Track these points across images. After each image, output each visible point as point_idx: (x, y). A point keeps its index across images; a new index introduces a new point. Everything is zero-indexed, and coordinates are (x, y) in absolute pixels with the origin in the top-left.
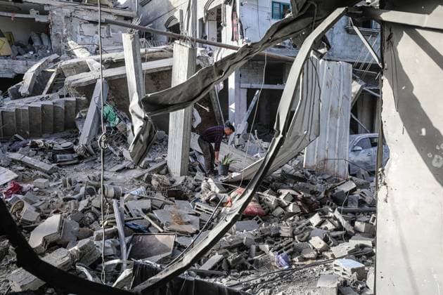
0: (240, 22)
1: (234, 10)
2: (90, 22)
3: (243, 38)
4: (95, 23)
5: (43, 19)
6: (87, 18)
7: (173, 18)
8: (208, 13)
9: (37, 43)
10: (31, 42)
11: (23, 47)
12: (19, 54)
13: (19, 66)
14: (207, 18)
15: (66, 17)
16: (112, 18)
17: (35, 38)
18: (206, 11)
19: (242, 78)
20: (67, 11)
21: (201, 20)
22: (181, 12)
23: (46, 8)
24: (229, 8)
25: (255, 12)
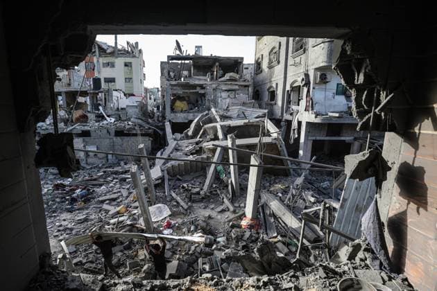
0: (312, 99)
1: (308, 91)
2: (226, 90)
3: (312, 109)
4: (228, 91)
5: (202, 92)
6: (224, 89)
7: (271, 87)
8: (293, 89)
9: (200, 102)
10: (197, 101)
11: (193, 104)
12: (191, 109)
13: (190, 116)
14: (291, 91)
15: (214, 89)
16: (237, 87)
17: (199, 99)
18: (291, 86)
19: (310, 134)
20: (214, 86)
21: (288, 91)
22: (277, 84)
23: (204, 86)
24: (305, 89)
25: (323, 92)
